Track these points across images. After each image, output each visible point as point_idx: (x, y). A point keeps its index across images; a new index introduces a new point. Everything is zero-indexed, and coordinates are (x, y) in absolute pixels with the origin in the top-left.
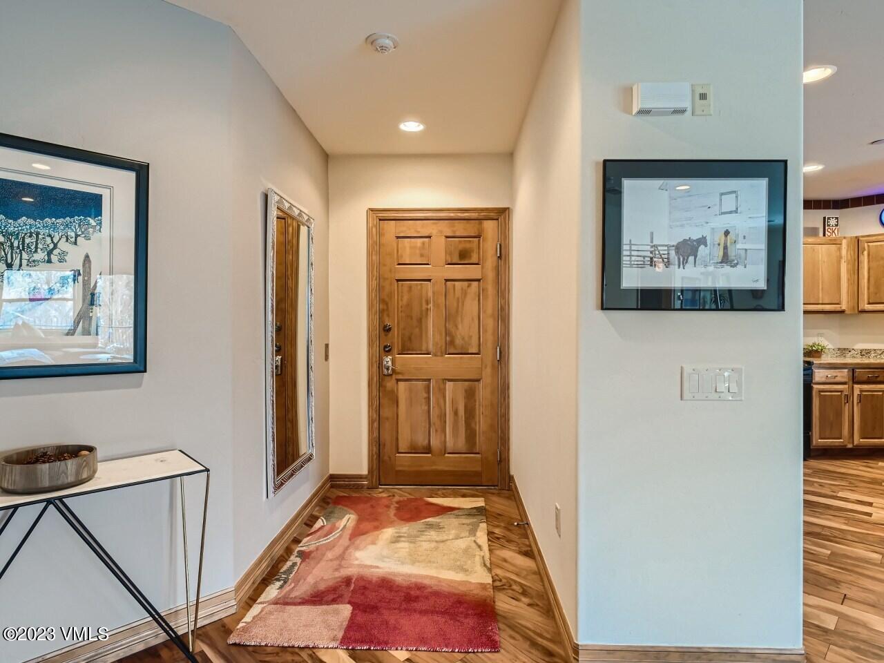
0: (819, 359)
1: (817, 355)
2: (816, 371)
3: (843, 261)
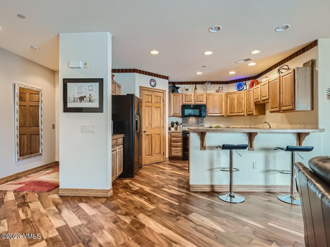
3: (223, 100)
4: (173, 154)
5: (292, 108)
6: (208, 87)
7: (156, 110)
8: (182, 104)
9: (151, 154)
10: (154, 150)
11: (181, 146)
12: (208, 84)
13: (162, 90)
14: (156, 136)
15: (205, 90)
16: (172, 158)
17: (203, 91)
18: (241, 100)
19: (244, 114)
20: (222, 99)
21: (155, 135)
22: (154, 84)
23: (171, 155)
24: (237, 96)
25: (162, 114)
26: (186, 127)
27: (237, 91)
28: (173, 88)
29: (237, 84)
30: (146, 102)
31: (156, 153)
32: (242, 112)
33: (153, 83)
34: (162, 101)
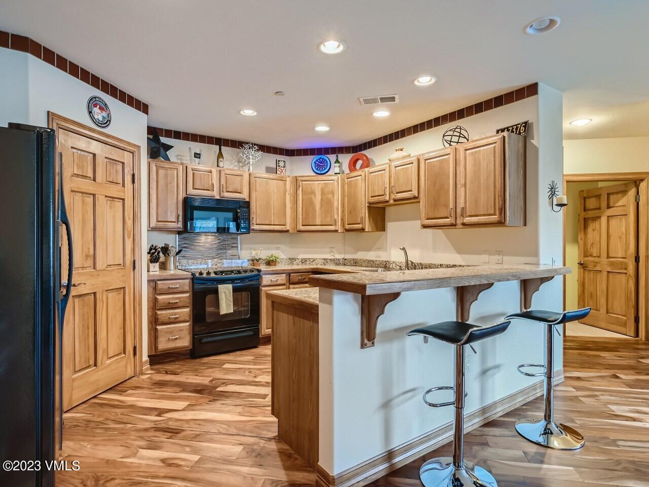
0: (275, 267)
1: (274, 264)
2: (263, 276)
3: (287, 193)
4: (163, 345)
5: (497, 219)
6: (251, 157)
7: (111, 207)
8: (185, 196)
9: (92, 362)
10: (105, 347)
11: (187, 319)
12: (251, 150)
13: (129, 144)
14: (110, 295)
15: (241, 164)
16: (158, 358)
17: (235, 166)
18: (330, 196)
19: (337, 228)
20: (285, 191)
21: (105, 293)
22: (104, 118)
23: (156, 348)
24: (320, 186)
25: (129, 223)
26: (190, 261)
27: (315, 174)
28: (154, 145)
29: (315, 158)
30: (72, 176)
31: (111, 354)
32: (333, 223)
33: (99, 111)
34: (128, 179)
